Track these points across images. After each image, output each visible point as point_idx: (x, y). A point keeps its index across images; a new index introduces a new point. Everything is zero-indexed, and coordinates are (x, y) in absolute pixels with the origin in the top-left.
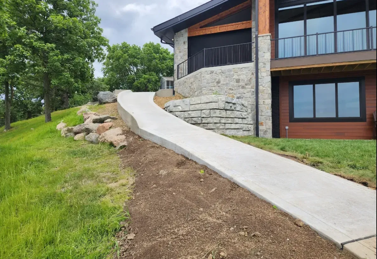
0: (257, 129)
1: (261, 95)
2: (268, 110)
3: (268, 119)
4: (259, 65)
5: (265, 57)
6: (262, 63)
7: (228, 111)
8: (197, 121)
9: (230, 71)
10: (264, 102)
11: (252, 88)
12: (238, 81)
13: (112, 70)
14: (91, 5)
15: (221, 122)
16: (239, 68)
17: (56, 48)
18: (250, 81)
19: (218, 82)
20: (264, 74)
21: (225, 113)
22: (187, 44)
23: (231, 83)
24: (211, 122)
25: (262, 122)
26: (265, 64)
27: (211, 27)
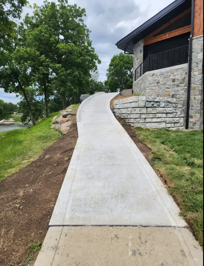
0: (187, 122)
1: (192, 92)
2: (198, 105)
3: (198, 112)
4: (192, 65)
5: (198, 58)
6: (195, 64)
7: (149, 109)
8: (125, 116)
9: (168, 72)
10: (195, 98)
11: (185, 86)
12: (174, 80)
13: (113, 74)
14: (86, 32)
15: (141, 117)
16: (175, 70)
17: (62, 67)
18: (184, 80)
19: (158, 83)
20: (196, 73)
21: (146, 110)
22: (142, 52)
23: (168, 82)
24: (132, 118)
25: (192, 115)
26: (197, 64)
27: (162, 35)
